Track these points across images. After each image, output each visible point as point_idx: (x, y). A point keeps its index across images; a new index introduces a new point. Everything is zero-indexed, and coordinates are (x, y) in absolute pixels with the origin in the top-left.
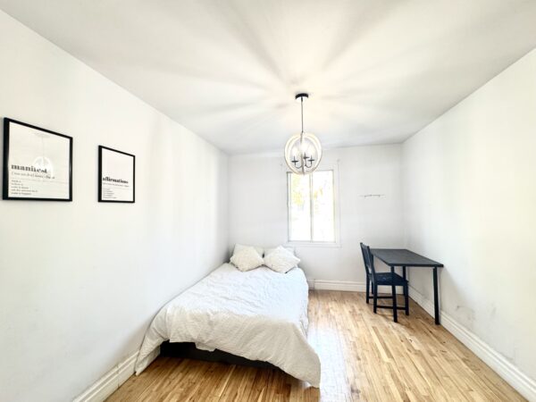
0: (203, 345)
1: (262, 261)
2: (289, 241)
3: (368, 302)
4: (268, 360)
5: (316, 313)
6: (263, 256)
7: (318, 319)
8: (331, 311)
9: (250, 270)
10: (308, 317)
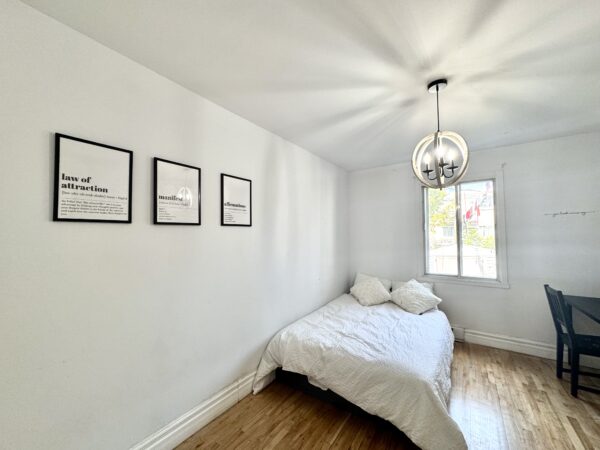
0: (316, 381)
1: (388, 295)
2: (426, 274)
3: (559, 376)
4: (390, 419)
5: (465, 375)
6: (391, 290)
7: (468, 383)
8: (491, 377)
9: (372, 305)
10: (451, 377)
